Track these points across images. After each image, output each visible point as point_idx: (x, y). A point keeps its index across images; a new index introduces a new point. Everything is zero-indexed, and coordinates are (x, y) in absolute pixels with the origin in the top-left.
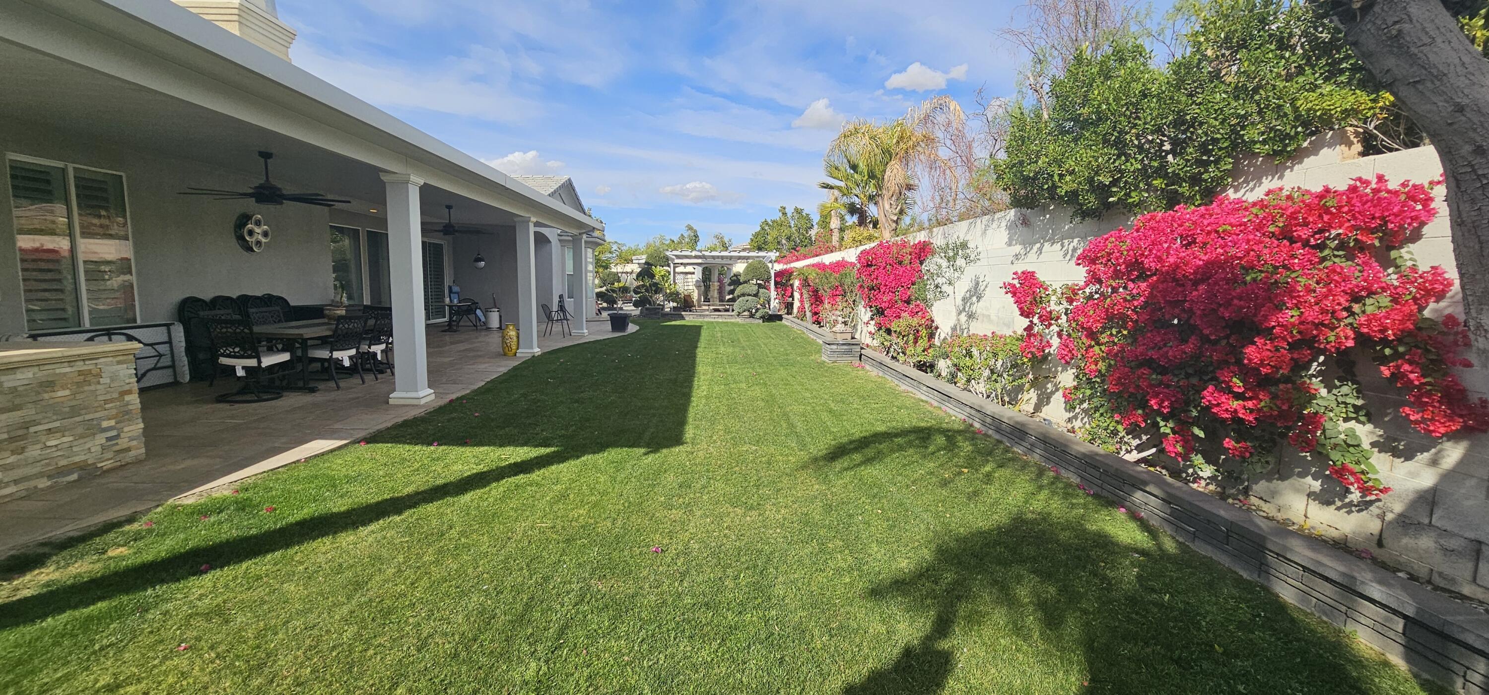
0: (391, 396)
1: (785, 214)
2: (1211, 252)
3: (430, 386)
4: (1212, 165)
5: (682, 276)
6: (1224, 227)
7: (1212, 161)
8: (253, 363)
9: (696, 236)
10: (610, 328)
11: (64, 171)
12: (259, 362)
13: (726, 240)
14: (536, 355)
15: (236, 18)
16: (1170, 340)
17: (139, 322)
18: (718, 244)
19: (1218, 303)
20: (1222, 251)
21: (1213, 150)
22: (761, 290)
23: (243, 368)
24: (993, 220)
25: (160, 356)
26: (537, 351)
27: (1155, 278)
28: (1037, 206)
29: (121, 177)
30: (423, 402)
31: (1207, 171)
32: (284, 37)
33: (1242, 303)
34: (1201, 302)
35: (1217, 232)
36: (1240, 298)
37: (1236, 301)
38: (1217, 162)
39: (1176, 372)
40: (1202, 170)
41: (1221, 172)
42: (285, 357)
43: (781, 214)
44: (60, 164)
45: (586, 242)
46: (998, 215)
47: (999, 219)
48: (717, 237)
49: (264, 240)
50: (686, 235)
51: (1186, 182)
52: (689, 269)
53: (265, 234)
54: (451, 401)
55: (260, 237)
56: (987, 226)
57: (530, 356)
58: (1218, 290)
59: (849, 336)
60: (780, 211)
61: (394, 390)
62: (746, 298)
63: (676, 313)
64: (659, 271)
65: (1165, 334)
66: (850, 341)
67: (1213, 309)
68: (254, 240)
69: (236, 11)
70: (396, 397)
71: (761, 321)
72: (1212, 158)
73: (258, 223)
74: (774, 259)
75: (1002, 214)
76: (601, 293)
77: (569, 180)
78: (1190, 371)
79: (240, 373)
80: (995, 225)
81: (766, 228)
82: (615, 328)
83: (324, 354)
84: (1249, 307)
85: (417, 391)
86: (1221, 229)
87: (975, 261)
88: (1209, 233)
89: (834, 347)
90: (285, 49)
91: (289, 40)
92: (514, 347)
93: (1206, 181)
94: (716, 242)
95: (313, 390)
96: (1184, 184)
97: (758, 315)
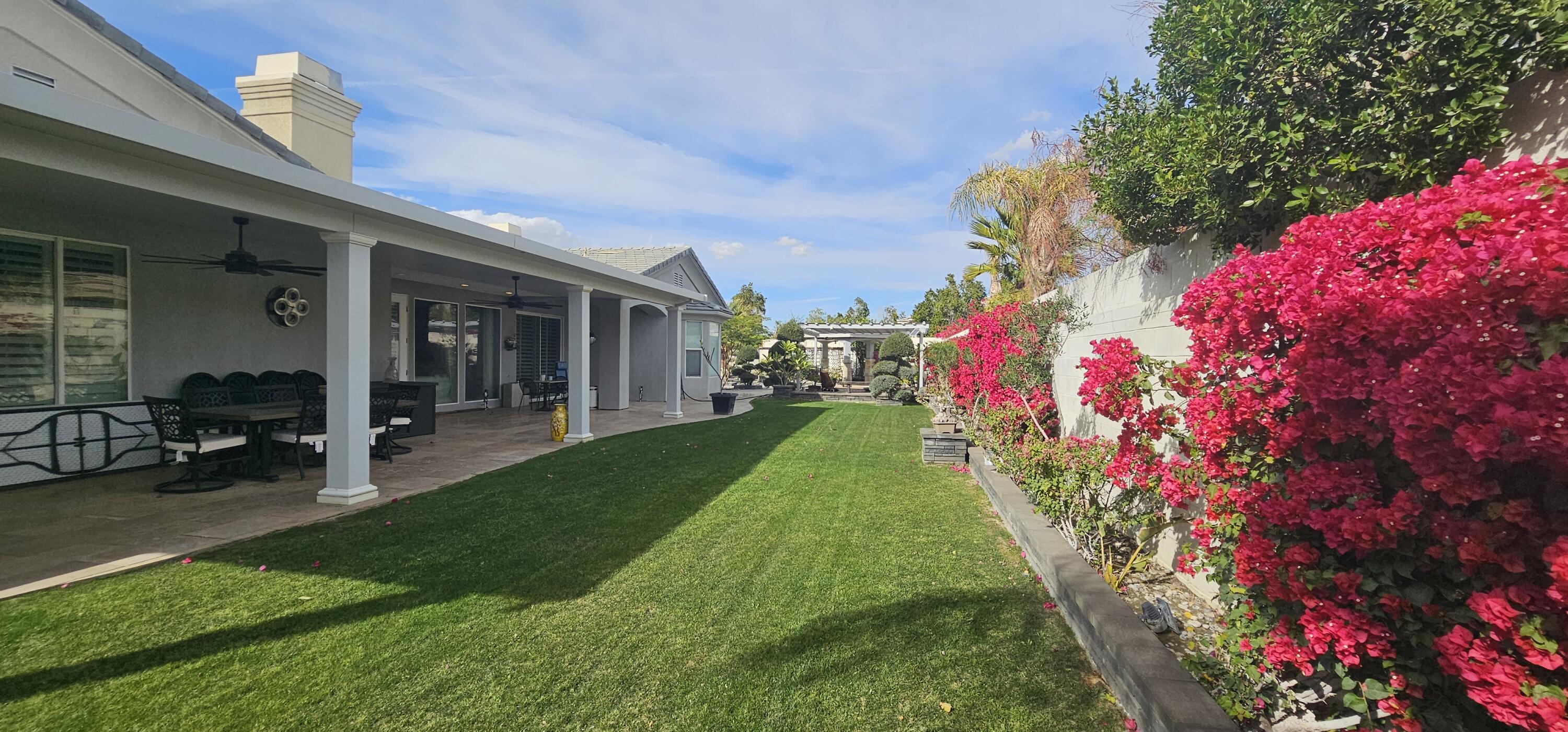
0: (320, 492)
1: (952, 282)
2: (1433, 282)
3: (372, 481)
4: (1453, 103)
5: (836, 352)
6: (1469, 217)
7: (1451, 95)
8: (191, 447)
9: (866, 310)
10: (712, 410)
11: (53, 244)
12: (198, 447)
13: (898, 313)
14: (585, 441)
15: (289, 93)
16: (1352, 487)
17: (130, 400)
18: (889, 318)
19: (1451, 412)
20: (1461, 275)
21: (1450, 68)
22: (902, 368)
23: (184, 453)
24: (1124, 267)
25: (145, 435)
26: (587, 436)
27: (1301, 347)
28: (1173, 240)
29: (125, 250)
30: (351, 502)
31: (1441, 119)
32: (349, 112)
33: (1524, 416)
34: (1407, 407)
35: (1451, 232)
36: (1520, 401)
37: (1502, 411)
38: (1462, 94)
39: (1374, 569)
40: (1430, 118)
41: (1475, 113)
42: (240, 441)
43: (947, 283)
44: (49, 238)
45: (683, 314)
46: (1129, 259)
47: (1130, 264)
48: (888, 310)
49: (299, 314)
50: (855, 309)
51: (1398, 151)
52: (840, 344)
53: (304, 308)
54: (395, 501)
55: (294, 311)
56: (1118, 275)
57: (577, 441)
58: (1448, 378)
59: (951, 429)
60: (947, 279)
61: (325, 486)
62: (883, 377)
63: (812, 394)
64: (790, 345)
65: (1342, 474)
66: (952, 435)
67: (1439, 429)
68: (286, 314)
69: (289, 86)
70: (326, 494)
71: (901, 404)
72: (1449, 88)
73: (294, 297)
74: (923, 331)
75: (1134, 256)
76: (739, 369)
77: (690, 250)
78: (1406, 572)
79: (180, 458)
80: (1126, 274)
81: (932, 298)
82: (717, 411)
83: (291, 438)
84: (1549, 429)
85: (347, 488)
86: (1460, 225)
87: (1081, 327)
88: (1431, 236)
89: (930, 443)
90: (349, 123)
91: (355, 114)
92: (562, 432)
93: (1442, 139)
94: (888, 315)
95: (271, 480)
96: (1393, 155)
97: (897, 397)
